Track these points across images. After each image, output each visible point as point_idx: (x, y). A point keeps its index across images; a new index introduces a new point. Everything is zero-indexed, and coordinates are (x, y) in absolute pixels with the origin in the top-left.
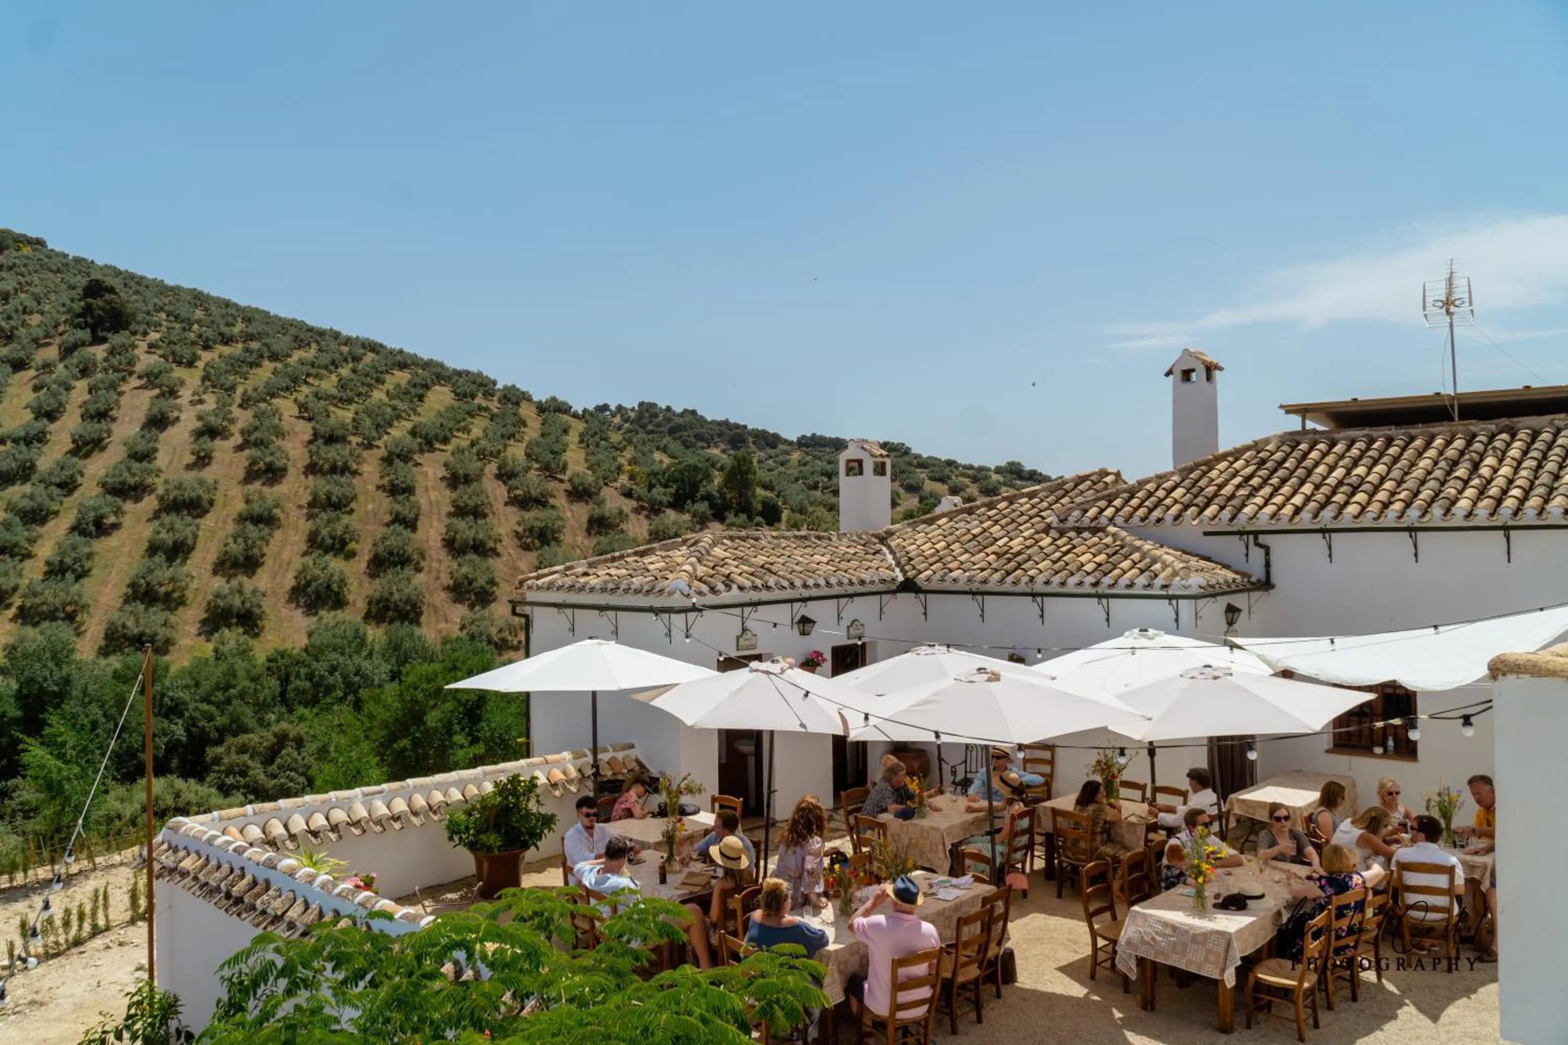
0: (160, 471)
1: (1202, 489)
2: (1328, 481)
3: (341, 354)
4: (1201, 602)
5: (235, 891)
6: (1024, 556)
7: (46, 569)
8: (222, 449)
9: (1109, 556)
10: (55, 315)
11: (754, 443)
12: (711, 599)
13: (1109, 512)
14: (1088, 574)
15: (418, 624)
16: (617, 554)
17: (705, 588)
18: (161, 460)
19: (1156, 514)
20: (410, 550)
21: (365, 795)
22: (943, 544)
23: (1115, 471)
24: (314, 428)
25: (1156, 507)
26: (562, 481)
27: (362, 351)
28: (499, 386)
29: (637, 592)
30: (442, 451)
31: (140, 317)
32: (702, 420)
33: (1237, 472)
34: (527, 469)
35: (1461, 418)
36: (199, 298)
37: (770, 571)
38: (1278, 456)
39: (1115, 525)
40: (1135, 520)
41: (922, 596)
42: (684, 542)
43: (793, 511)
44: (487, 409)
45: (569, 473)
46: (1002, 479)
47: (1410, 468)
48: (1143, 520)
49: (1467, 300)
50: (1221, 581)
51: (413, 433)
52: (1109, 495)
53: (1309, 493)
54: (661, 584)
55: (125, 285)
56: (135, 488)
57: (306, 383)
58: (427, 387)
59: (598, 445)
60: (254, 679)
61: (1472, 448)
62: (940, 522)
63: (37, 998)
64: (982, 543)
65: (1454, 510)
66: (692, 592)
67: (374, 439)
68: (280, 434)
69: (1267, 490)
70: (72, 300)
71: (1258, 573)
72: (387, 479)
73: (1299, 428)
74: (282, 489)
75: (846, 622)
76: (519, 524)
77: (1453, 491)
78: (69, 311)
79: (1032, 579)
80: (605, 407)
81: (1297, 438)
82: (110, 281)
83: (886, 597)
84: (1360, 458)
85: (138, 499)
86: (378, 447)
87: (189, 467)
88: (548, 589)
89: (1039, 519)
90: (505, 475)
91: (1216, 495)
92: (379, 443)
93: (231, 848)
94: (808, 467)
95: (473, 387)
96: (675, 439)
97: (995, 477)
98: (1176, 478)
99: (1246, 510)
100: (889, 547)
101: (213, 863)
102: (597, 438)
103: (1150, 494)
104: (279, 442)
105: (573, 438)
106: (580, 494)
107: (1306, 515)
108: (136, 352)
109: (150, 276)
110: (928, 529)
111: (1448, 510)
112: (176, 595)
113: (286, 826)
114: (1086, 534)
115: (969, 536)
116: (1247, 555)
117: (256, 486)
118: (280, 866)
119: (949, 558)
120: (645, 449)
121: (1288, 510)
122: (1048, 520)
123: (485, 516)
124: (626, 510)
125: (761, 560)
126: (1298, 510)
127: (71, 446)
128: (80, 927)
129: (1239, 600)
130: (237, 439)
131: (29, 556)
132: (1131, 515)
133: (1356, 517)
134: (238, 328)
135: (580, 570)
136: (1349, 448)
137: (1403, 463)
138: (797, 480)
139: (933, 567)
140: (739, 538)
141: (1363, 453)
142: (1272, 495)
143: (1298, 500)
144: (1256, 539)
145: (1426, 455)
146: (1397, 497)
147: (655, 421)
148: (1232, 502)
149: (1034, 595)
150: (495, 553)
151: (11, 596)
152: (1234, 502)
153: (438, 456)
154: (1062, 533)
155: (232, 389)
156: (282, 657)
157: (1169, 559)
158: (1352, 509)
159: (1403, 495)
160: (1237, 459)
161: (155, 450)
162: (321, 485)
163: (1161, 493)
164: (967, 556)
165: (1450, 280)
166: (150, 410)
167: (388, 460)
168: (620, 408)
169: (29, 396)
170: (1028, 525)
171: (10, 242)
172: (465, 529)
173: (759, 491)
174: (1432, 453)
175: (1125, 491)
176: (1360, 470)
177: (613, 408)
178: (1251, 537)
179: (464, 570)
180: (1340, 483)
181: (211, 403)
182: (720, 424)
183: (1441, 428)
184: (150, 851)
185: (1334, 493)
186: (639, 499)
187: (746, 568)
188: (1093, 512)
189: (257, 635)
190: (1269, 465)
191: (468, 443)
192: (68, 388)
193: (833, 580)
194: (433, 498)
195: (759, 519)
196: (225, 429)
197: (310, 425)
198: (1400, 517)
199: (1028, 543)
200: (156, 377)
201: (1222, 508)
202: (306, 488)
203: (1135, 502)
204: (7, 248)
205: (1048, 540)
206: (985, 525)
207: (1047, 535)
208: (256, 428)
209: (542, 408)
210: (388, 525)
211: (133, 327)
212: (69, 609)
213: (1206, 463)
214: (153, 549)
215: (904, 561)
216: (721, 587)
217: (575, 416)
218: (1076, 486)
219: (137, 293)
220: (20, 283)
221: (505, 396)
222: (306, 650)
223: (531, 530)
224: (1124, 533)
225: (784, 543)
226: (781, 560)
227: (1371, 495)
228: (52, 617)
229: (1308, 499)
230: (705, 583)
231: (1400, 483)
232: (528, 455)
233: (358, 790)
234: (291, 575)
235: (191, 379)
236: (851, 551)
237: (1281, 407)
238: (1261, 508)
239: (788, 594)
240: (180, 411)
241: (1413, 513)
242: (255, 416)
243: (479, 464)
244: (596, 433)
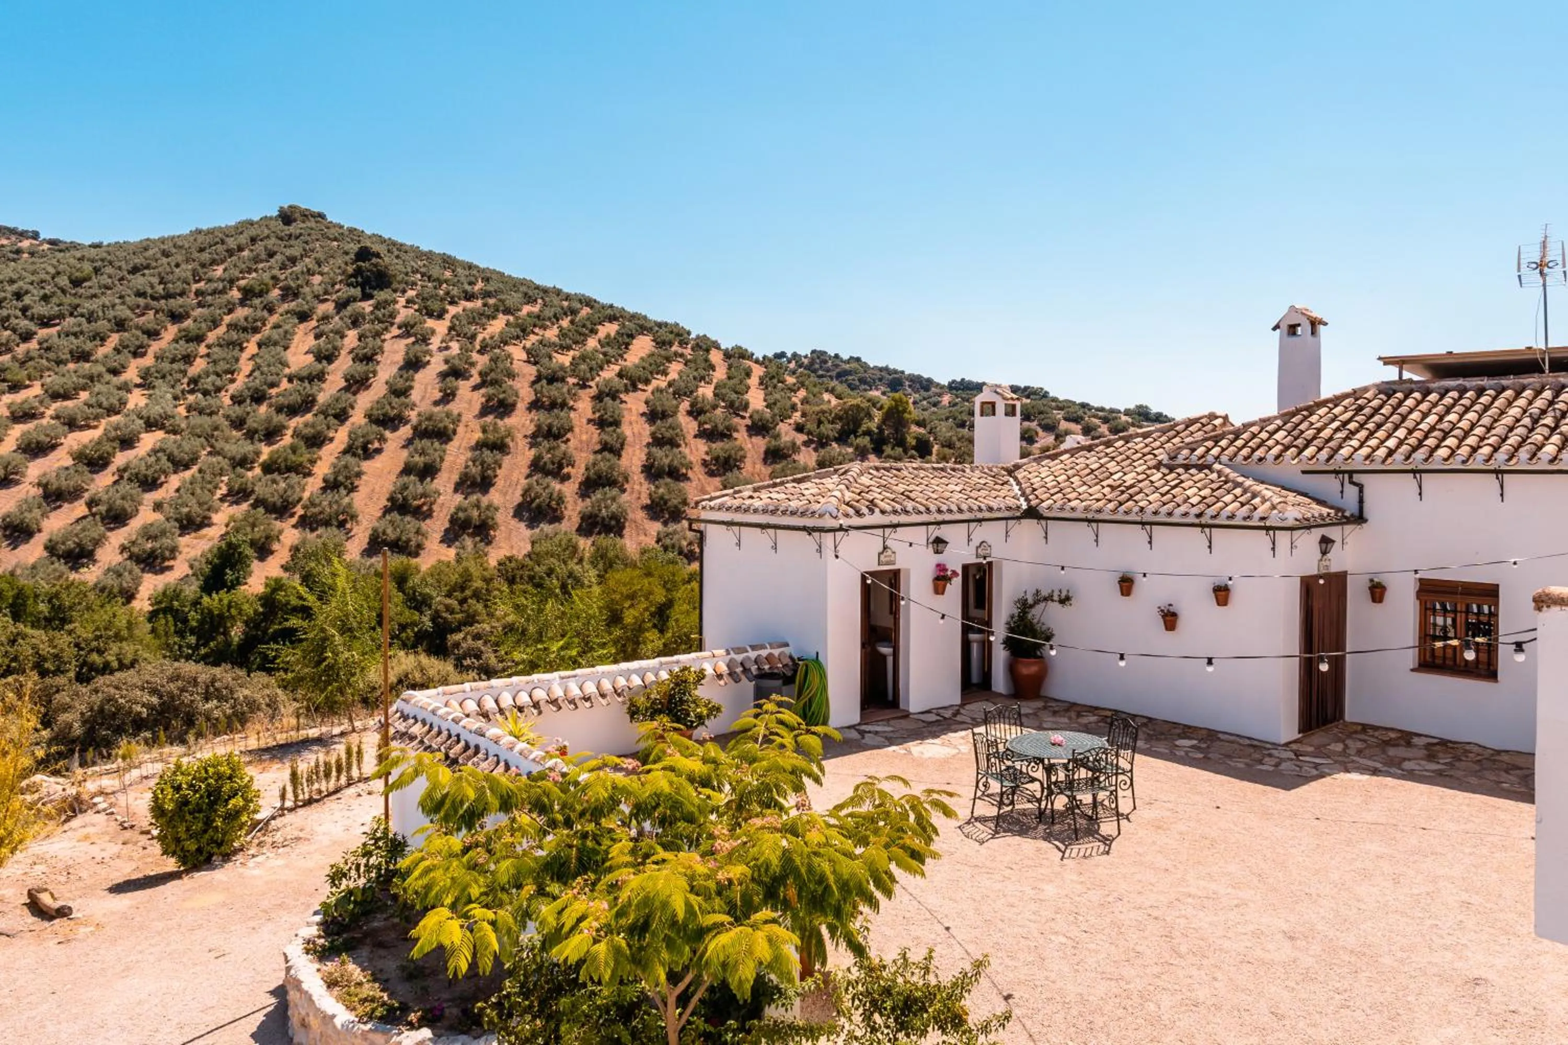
0: (414, 405)
1: (1302, 432)
2: (1420, 427)
3: (562, 308)
4: (1297, 533)
5: (452, 754)
6: (1136, 489)
7: (323, 485)
8: (464, 387)
9: (1213, 490)
10: (332, 275)
11: (910, 386)
12: (856, 521)
13: (1216, 451)
14: (1193, 506)
15: (621, 536)
16: (778, 480)
17: (851, 511)
18: (415, 395)
19: (1260, 453)
20: (615, 474)
21: (562, 678)
22: (1064, 477)
23: (1223, 414)
24: (538, 371)
25: (1259, 447)
26: (743, 417)
27: (579, 306)
28: (693, 336)
29: (793, 513)
30: (644, 391)
31: (400, 278)
32: (865, 367)
33: (1336, 417)
34: (715, 407)
35: (1552, 370)
36: (448, 262)
37: (909, 497)
38: (1375, 403)
39: (1220, 463)
40: (1240, 458)
41: (1043, 522)
42: (836, 471)
43: (943, 446)
44: (682, 355)
45: (750, 410)
46: (1130, 420)
47: (1500, 415)
48: (1246, 459)
49: (1560, 262)
50: (1316, 515)
51: (620, 375)
52: (1216, 436)
53: (1402, 437)
54: (815, 507)
55: (389, 251)
56: (392, 420)
57: (534, 333)
58: (632, 336)
59: (775, 387)
60: (488, 581)
61: (1560, 398)
62: (1062, 458)
63: (301, 835)
64: (1097, 476)
65: (1539, 454)
66: (840, 515)
67: (588, 380)
68: (511, 375)
69: (1363, 434)
70: (346, 264)
71: (1351, 507)
72: (597, 415)
73: (1397, 378)
74: (509, 421)
75: (976, 542)
76: (707, 453)
77: (1540, 438)
78: (344, 272)
79: (1142, 509)
80: (782, 355)
81: (1394, 387)
82: (376, 248)
83: (1011, 522)
84: (1453, 406)
85: (395, 429)
86: (590, 387)
87: (436, 403)
88: (719, 509)
89: (1151, 456)
90: (696, 412)
91: (1314, 438)
92: (592, 384)
93: (450, 717)
94: (957, 408)
95: (671, 336)
96: (841, 382)
97: (1124, 418)
98: (1279, 422)
99: (1342, 451)
100: (1016, 479)
101: (436, 729)
102: (775, 381)
103: (1254, 436)
104: (510, 383)
105: (754, 381)
106: (759, 428)
107: (1399, 456)
108: (397, 306)
109: (409, 243)
110: (1052, 464)
111: (1534, 455)
112: (425, 508)
113: (497, 701)
114: (1193, 471)
115: (1088, 471)
116: (1342, 492)
117: (490, 419)
118: (487, 734)
119: (1069, 490)
120: (816, 390)
121: (1382, 452)
122: (1159, 458)
123: (678, 446)
124: (799, 442)
125: (901, 488)
126: (1391, 453)
127: (343, 384)
128: (338, 779)
129: (1334, 533)
130: (476, 379)
131: (309, 474)
132: (1235, 455)
133: (1446, 460)
134: (480, 285)
135: (746, 494)
136: (1442, 397)
137: (1493, 411)
138: (947, 419)
139: (1054, 497)
140: (884, 469)
141: (1456, 401)
142: (1367, 438)
143: (1391, 443)
144: (1351, 477)
145: (1515, 404)
146: (1486, 442)
147: (825, 366)
148: (1330, 444)
149: (1143, 524)
150: (686, 478)
151: (295, 506)
152: (1331, 444)
153: (642, 396)
154: (1171, 469)
155: (473, 337)
156: (510, 561)
157: (1268, 494)
158: (1443, 452)
159: (1492, 440)
160: (1336, 406)
161: (411, 388)
162: (542, 417)
163: (1264, 435)
164: (1085, 487)
165: (1544, 245)
166: (407, 353)
167: (598, 398)
168: (795, 355)
169: (311, 342)
170: (1141, 461)
171: (297, 215)
172: (663, 457)
173: (914, 428)
174: (1522, 402)
175: (1231, 433)
176: (1452, 417)
177: (789, 355)
178: (1346, 476)
179: (661, 490)
180: (1433, 428)
181: (455, 347)
182: (881, 369)
183: (1531, 380)
184: (387, 718)
185: (1426, 437)
186: (809, 433)
187: (888, 495)
188: (1200, 451)
189: (489, 543)
190: (1367, 411)
191: (665, 384)
192: (343, 337)
193: (964, 507)
194: (636, 431)
195: (914, 452)
196: (466, 370)
197: (535, 368)
198: (1487, 461)
199: (1141, 477)
200: (412, 327)
201: (1320, 449)
202: (532, 421)
203: (1239, 443)
204: (295, 220)
205: (1159, 475)
206: (1102, 461)
207: (1158, 470)
208: (492, 370)
209: (728, 355)
210: (596, 452)
211: (395, 285)
212: (341, 517)
213: (1306, 409)
214: (407, 470)
215: (1028, 491)
216: (865, 510)
217: (757, 362)
218: (1187, 427)
219: (397, 257)
220: (305, 250)
221: (697, 345)
222: (529, 555)
223: (717, 459)
224: (1227, 470)
225: (922, 473)
226: (919, 488)
227: (1461, 440)
228: (327, 523)
229: (1401, 443)
230: (851, 506)
231: (1489, 429)
232: (715, 395)
233: (556, 675)
234: (519, 492)
235: (440, 327)
236: (982, 481)
237: (1380, 358)
238: (1356, 450)
239: (925, 518)
240: (431, 356)
241: (1501, 456)
242: (491, 360)
243: (675, 402)
244: (773, 377)
